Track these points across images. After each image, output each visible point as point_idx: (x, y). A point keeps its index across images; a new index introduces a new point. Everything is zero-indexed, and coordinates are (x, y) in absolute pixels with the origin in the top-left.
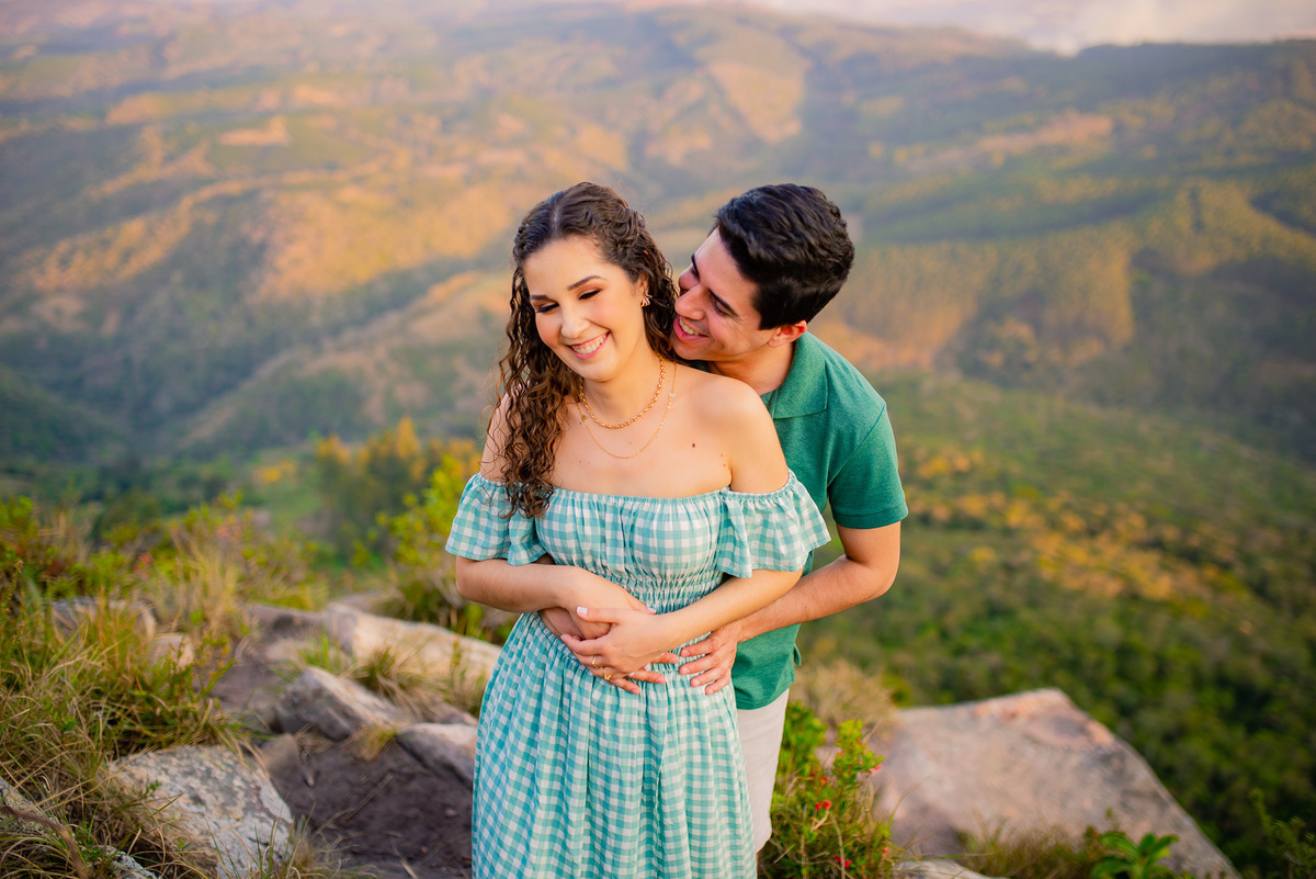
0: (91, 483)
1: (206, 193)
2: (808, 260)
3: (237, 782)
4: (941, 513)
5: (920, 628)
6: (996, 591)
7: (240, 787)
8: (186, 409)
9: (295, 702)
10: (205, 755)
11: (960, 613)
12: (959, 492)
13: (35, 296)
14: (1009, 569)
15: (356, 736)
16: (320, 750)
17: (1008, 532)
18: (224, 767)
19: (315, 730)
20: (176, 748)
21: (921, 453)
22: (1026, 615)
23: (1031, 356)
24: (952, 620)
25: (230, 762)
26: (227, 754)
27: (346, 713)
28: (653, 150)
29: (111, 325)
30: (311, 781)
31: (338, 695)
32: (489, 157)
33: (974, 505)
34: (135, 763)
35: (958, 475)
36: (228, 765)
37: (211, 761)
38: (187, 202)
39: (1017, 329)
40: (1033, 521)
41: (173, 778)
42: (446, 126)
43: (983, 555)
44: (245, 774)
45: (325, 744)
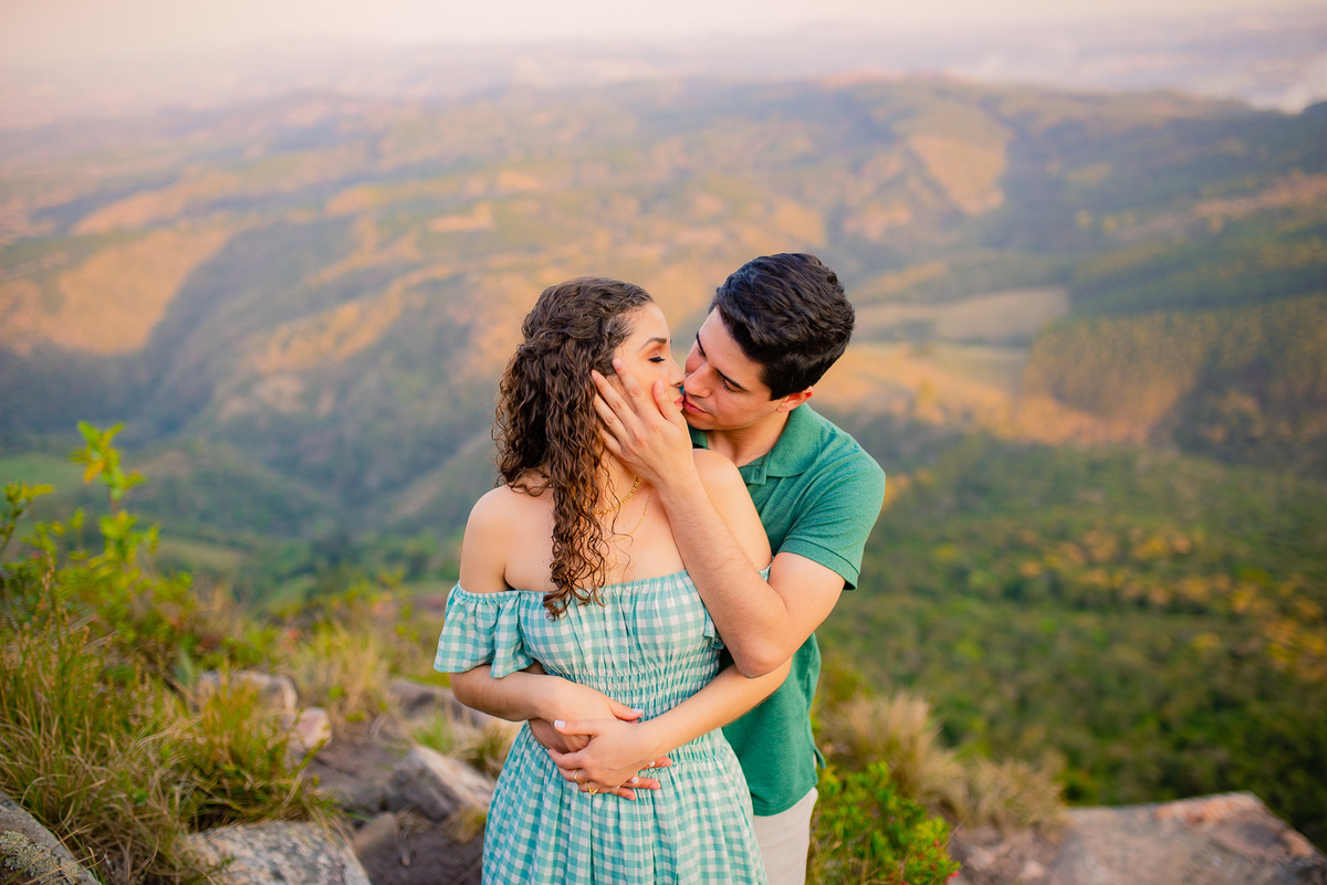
0: (303, 556)
1: (416, 278)
2: (810, 336)
3: (323, 859)
4: (1159, 596)
5: (1138, 719)
6: (1221, 681)
7: (325, 865)
8: (393, 486)
9: (401, 781)
10: (295, 832)
11: (1181, 705)
12: (1179, 575)
13: (257, 378)
14: (1236, 658)
15: (454, 817)
16: (419, 830)
17: (1234, 618)
18: (311, 844)
19: (418, 810)
20: (265, 822)
21: (1136, 533)
22: (1256, 708)
23: (1258, 430)
24: (1173, 711)
25: (319, 839)
26: (317, 831)
27: (447, 794)
28: (851, 226)
29: (325, 405)
30: (406, 861)
31: (441, 775)
32: (688, 236)
33: (1195, 588)
34: (221, 836)
35: (1177, 556)
36: (316, 842)
37: (300, 838)
38: (396, 288)
39: (1241, 402)
40: (1262, 606)
41: (257, 853)
42: (645, 207)
43: (1207, 642)
44: (333, 852)
45: (426, 823)
